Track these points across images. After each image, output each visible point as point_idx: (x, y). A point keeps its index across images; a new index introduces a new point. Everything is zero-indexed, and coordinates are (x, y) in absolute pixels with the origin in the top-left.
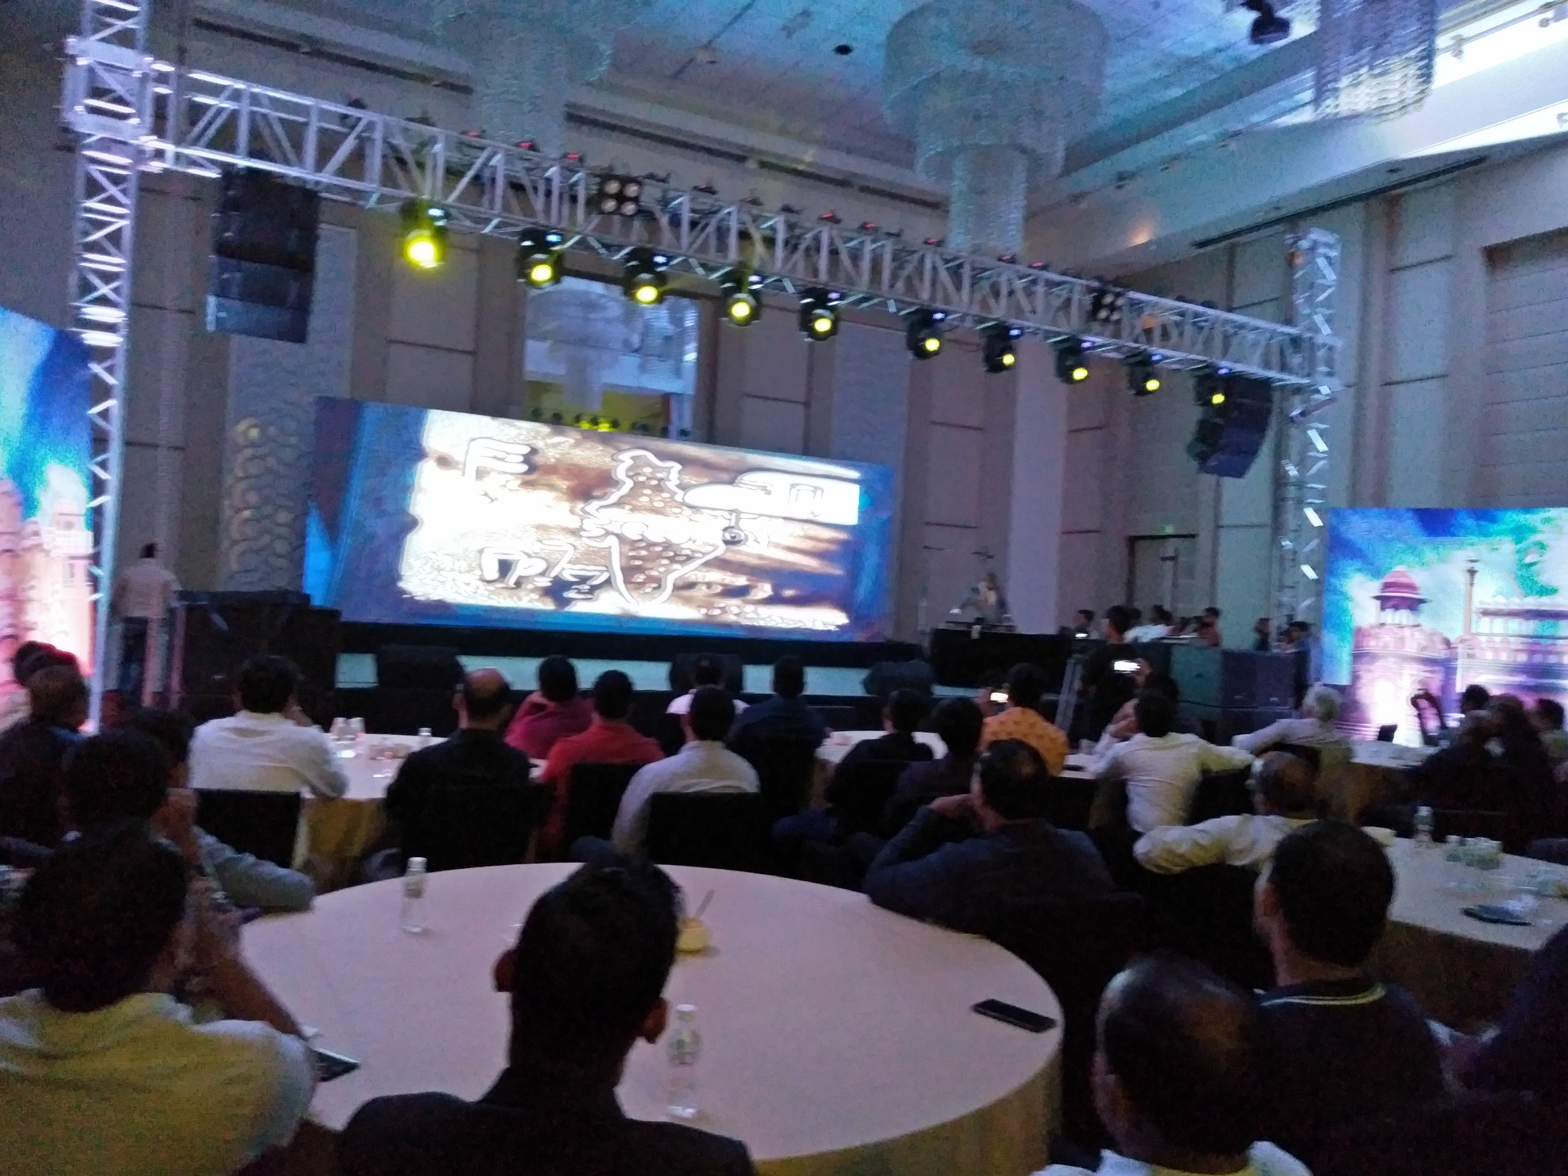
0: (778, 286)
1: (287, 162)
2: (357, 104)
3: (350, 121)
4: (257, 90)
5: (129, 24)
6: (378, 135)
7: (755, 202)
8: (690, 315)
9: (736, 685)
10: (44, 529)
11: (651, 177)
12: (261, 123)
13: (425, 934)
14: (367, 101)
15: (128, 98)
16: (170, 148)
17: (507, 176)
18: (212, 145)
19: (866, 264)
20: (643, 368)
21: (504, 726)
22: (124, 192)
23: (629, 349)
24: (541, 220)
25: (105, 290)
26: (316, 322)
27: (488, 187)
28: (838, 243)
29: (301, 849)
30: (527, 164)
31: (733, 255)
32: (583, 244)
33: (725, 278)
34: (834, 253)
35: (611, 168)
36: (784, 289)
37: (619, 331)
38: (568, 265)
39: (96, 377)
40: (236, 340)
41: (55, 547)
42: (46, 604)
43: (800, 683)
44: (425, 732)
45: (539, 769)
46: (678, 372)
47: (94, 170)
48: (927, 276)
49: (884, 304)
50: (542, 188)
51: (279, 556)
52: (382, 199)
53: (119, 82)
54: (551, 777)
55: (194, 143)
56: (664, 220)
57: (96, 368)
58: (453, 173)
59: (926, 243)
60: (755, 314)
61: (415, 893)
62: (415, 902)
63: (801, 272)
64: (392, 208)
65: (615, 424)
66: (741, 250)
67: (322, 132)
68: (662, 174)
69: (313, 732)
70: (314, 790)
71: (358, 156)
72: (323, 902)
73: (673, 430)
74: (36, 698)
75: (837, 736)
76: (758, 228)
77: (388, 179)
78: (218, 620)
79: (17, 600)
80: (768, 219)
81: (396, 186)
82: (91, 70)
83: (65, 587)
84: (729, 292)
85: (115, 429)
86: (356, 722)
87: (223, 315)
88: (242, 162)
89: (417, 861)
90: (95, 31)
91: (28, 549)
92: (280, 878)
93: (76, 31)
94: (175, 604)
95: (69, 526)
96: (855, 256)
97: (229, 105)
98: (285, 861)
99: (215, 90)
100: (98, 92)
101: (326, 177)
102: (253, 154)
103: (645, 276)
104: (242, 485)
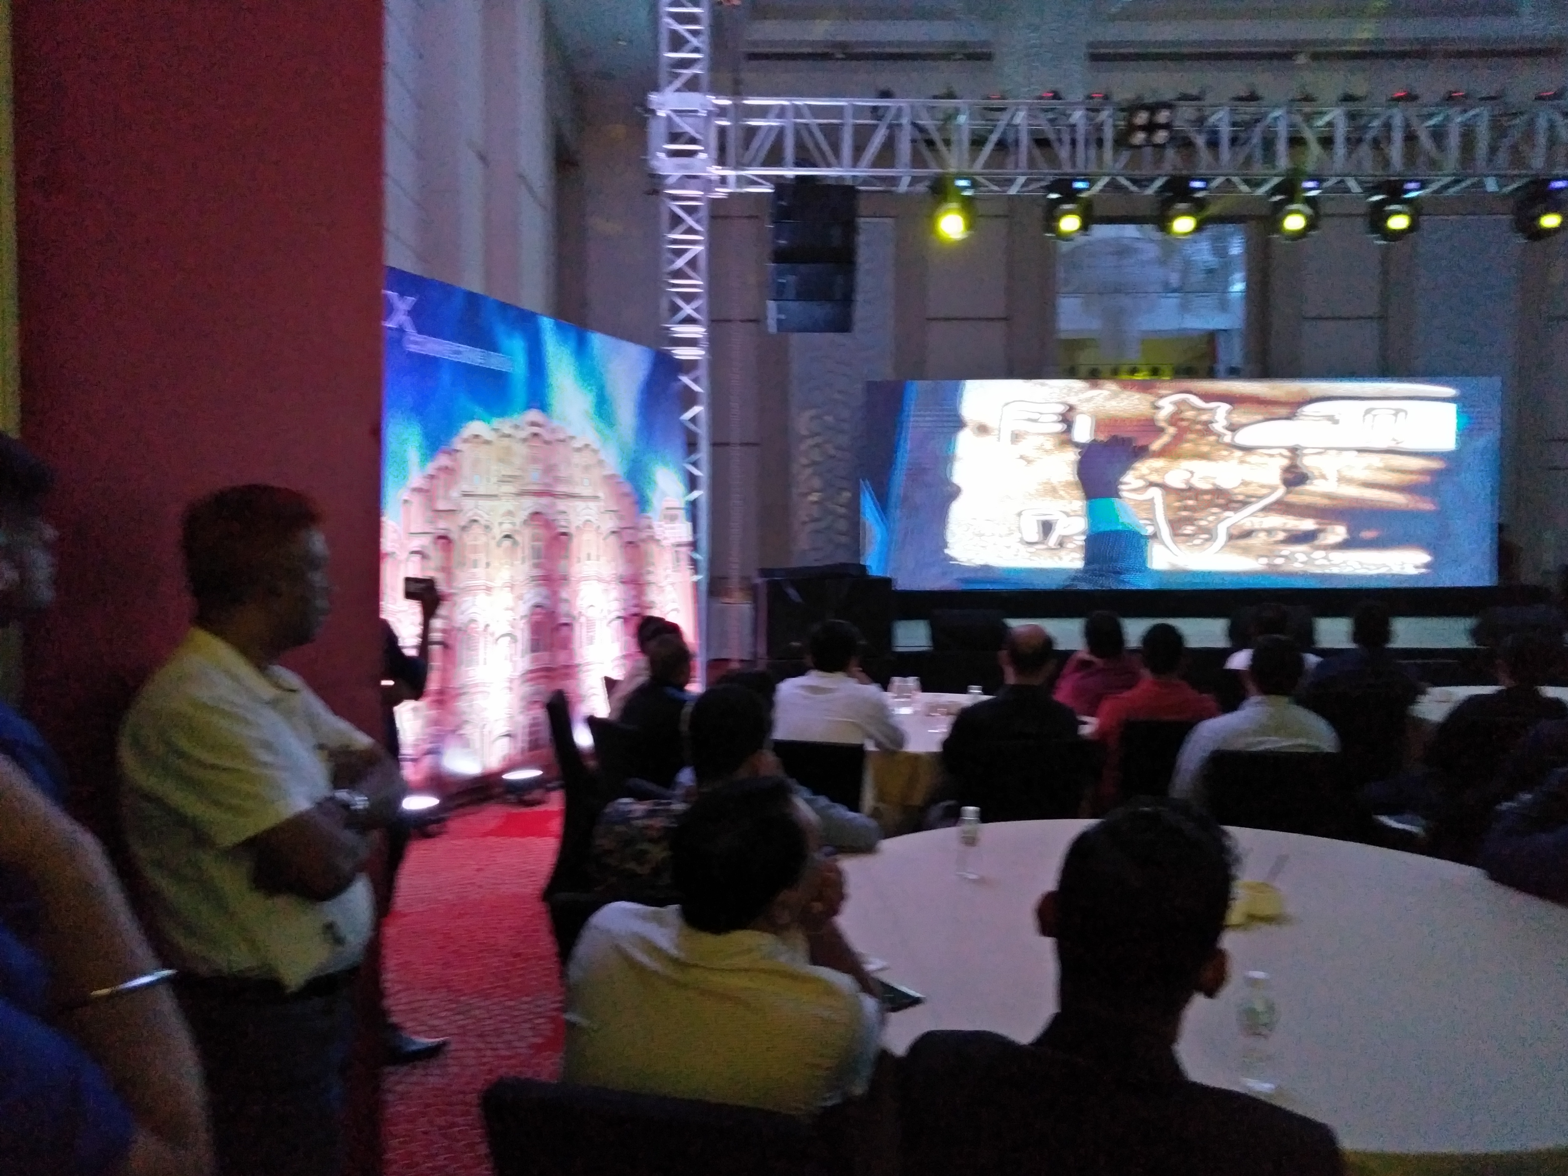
0: (1342, 188)
1: (828, 165)
2: (886, 94)
3: (880, 113)
4: (799, 102)
5: (696, 70)
6: (905, 121)
7: (1308, 99)
8: (1235, 241)
9: (1307, 639)
10: (656, 523)
11: (1185, 97)
12: (805, 134)
13: (981, 881)
14: (895, 90)
15: (698, 136)
16: (730, 173)
17: (1031, 132)
18: (766, 164)
19: (1454, 140)
20: (1184, 308)
21: (1052, 683)
22: (698, 221)
23: (1168, 289)
24: (1067, 169)
25: (688, 310)
26: (860, 311)
27: (1012, 149)
28: (1415, 122)
29: (869, 798)
30: (1051, 116)
31: (1283, 162)
32: (1113, 186)
33: (1275, 190)
34: (1410, 138)
35: (1139, 98)
36: (1348, 190)
37: (1156, 273)
38: (1098, 212)
39: (687, 387)
40: (796, 338)
41: (665, 538)
42: (661, 587)
43: (1385, 635)
44: (975, 690)
45: (1089, 726)
46: (1224, 306)
47: (675, 206)
48: (1542, 140)
49: (1480, 185)
50: (1066, 138)
51: (842, 534)
52: (915, 180)
53: (691, 126)
54: (1102, 733)
55: (750, 165)
56: (1200, 141)
57: (685, 380)
58: (978, 142)
59: (1539, 98)
60: (1312, 225)
61: (970, 841)
62: (972, 850)
63: (1368, 166)
64: (921, 188)
65: (1155, 372)
66: (1292, 157)
67: (858, 129)
68: (1194, 92)
69: (872, 690)
70: (878, 744)
71: (889, 145)
72: (889, 845)
73: (1221, 367)
74: (653, 663)
75: (1437, 692)
76: (1311, 127)
77: (917, 161)
78: (792, 592)
79: (639, 584)
80: (1322, 114)
81: (925, 166)
82: (669, 118)
83: (674, 571)
84: (1280, 205)
85: (703, 431)
86: (912, 682)
87: (783, 317)
88: (790, 173)
89: (971, 810)
90: (670, 82)
91: (643, 541)
92: (849, 820)
93: (656, 88)
94: (759, 581)
95: (673, 519)
96: (1438, 135)
97: (775, 123)
98: (855, 807)
99: (763, 112)
100: (675, 137)
101: (862, 171)
102: (800, 163)
103: (1182, 206)
104: (809, 471)
